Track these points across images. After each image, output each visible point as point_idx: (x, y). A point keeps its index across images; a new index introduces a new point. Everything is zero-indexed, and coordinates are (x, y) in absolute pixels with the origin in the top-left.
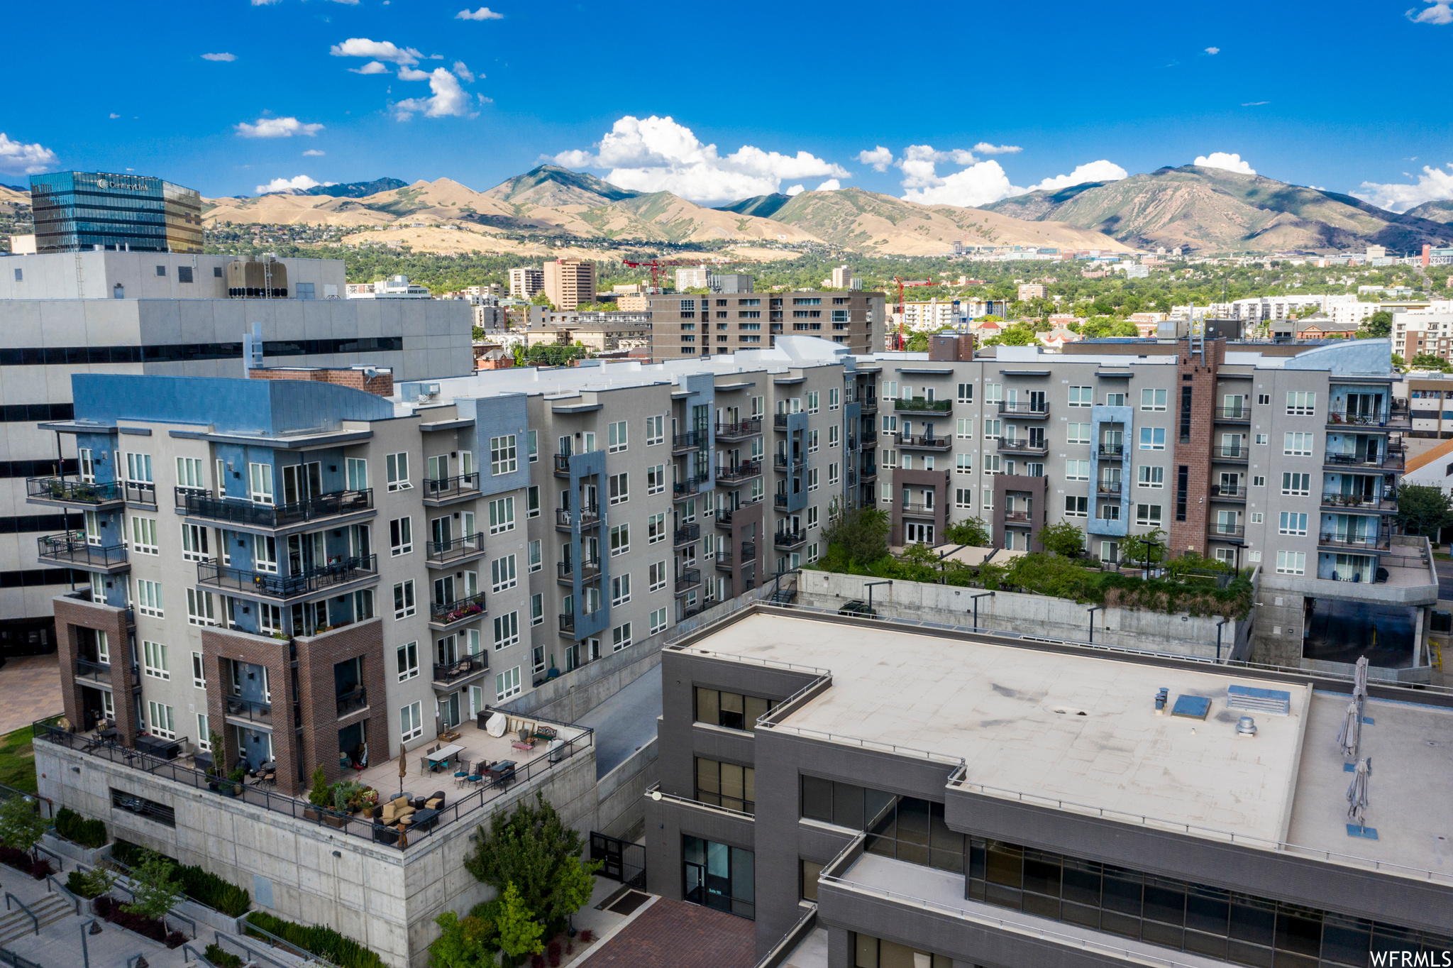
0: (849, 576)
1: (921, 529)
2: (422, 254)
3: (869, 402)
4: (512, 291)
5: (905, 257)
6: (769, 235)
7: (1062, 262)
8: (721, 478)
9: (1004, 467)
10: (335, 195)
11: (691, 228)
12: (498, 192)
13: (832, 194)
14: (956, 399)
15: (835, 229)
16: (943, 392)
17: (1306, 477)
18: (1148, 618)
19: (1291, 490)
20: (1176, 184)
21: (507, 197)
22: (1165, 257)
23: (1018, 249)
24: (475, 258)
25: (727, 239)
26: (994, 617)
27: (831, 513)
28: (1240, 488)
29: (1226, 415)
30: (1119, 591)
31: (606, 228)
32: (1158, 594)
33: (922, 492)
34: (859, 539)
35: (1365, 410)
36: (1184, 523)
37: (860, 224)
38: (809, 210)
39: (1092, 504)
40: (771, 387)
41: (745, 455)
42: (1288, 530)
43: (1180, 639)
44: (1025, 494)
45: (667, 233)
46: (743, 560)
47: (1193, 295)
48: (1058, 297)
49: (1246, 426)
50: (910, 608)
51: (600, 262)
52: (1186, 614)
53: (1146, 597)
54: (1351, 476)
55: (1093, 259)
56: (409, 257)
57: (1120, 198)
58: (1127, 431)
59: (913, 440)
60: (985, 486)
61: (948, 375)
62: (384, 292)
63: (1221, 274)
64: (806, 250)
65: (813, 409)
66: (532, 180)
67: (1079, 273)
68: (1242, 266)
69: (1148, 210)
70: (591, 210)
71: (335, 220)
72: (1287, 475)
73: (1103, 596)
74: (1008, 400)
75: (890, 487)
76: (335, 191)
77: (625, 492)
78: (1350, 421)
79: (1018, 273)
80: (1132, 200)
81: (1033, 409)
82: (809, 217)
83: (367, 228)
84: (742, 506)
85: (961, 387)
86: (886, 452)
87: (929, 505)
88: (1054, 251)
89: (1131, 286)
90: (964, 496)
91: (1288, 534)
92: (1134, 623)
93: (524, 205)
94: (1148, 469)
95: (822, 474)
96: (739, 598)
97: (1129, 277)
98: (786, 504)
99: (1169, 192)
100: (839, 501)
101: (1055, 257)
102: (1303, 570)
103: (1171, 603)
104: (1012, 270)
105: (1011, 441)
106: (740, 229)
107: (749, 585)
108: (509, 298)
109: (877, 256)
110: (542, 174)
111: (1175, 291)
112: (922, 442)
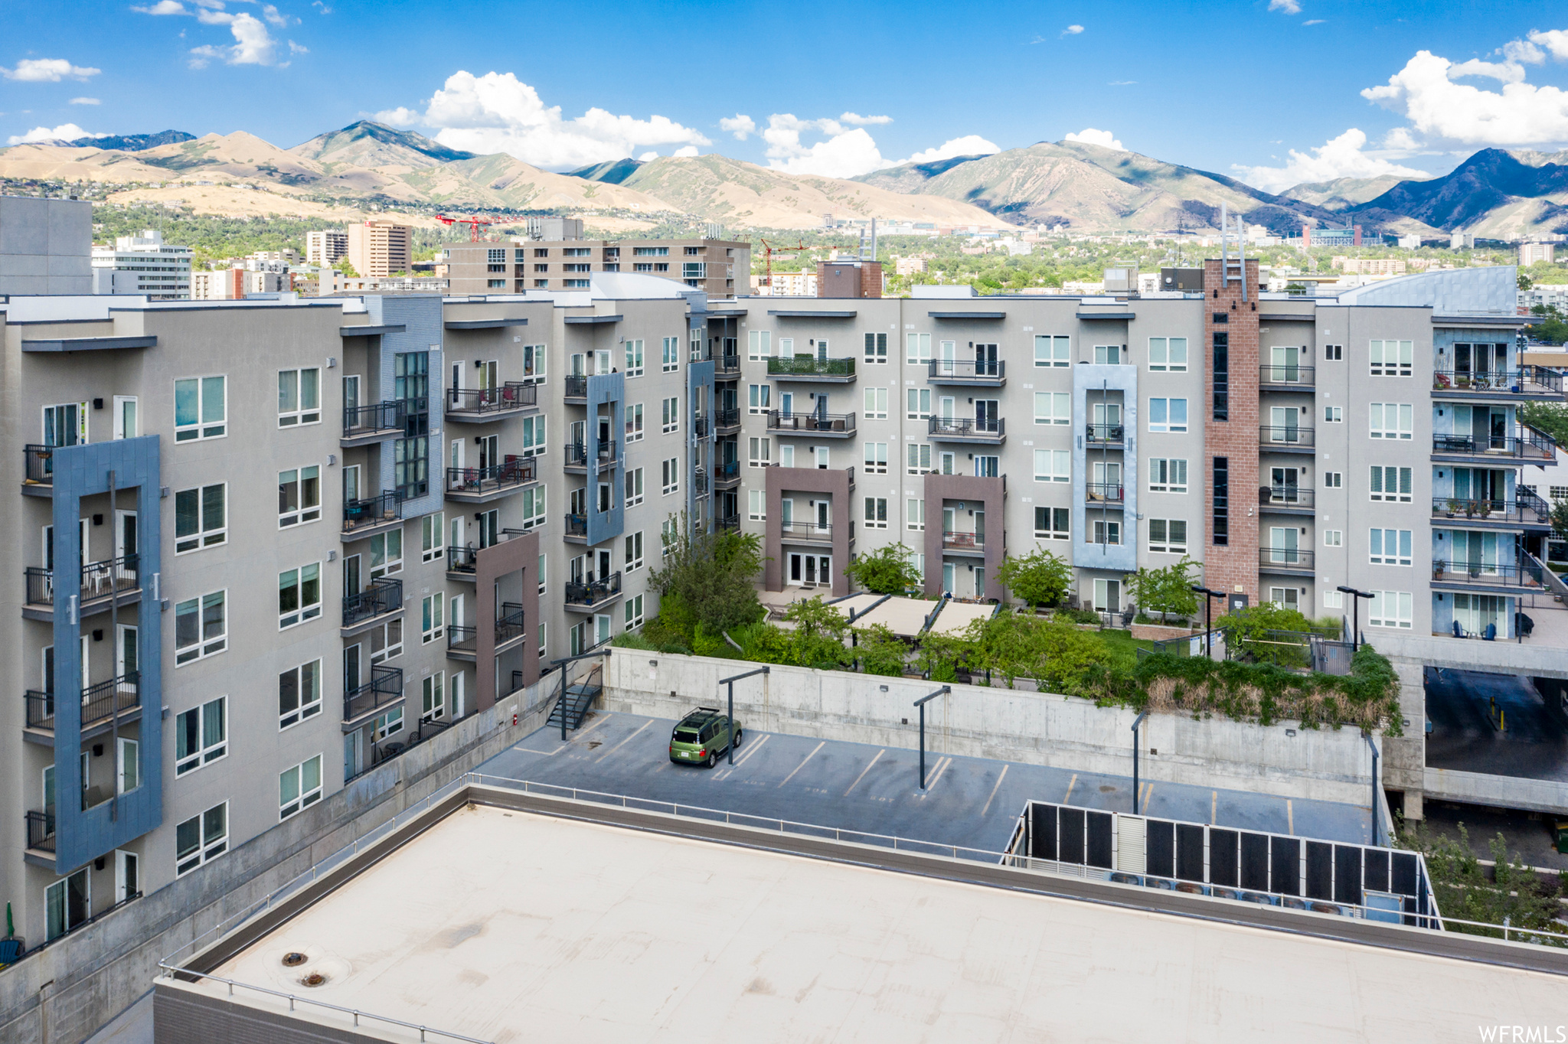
0: (694, 658)
1: (810, 561)
2: (207, 217)
3: (728, 364)
4: (310, 257)
5: (771, 230)
6: (619, 203)
7: (940, 237)
8: (460, 489)
9: (937, 463)
10: (106, 148)
11: (532, 194)
12: (306, 149)
13: (690, 160)
14: (861, 357)
15: (694, 198)
16: (841, 345)
17: (1406, 472)
18: (1222, 731)
19: (1384, 494)
20: (1053, 159)
21: (317, 155)
22: (1046, 235)
23: (892, 223)
24: (272, 222)
25: (573, 207)
26: (949, 732)
27: (666, 543)
28: (1303, 491)
29: (1276, 378)
30: (1173, 684)
31: (432, 192)
32: (1244, 688)
33: (812, 504)
34: (709, 591)
35: (1483, 368)
36: (1224, 549)
37: (721, 194)
38: (665, 177)
39: (1078, 519)
40: (560, 329)
41: (510, 444)
42: (1383, 556)
43: (1284, 771)
44: (976, 505)
45: (504, 199)
46: (499, 639)
47: (1081, 272)
48: (939, 273)
49: (1308, 395)
50: (800, 716)
51: (423, 230)
52: (1295, 724)
53: (1220, 695)
54: (1467, 470)
55: (972, 235)
56: (189, 219)
57: (997, 173)
58: (1130, 402)
59: (796, 421)
60: (909, 493)
61: (848, 319)
62: (129, 250)
63: (1106, 251)
64: (661, 220)
65: (635, 369)
66: (346, 137)
67: (958, 249)
68: (1126, 244)
69: (1027, 186)
70: (416, 172)
71: (100, 176)
72: (1377, 471)
73: (1144, 694)
74: (942, 358)
75: (761, 497)
76: (106, 144)
77: (219, 524)
78: (1462, 384)
79: (894, 249)
80: (1009, 175)
81: (980, 369)
82: (665, 185)
83: (140, 185)
84: (502, 538)
85: (869, 338)
86: (754, 440)
87: (823, 524)
88: (931, 226)
89: (1015, 263)
90: (878, 509)
91: (1383, 562)
92: (1200, 741)
93: (336, 164)
94: (1163, 463)
95: (651, 479)
96: (490, 712)
97: (1012, 254)
98: (584, 532)
99: (1047, 167)
100: (680, 522)
101: (932, 233)
102: (1410, 620)
103: (1266, 704)
104: (887, 245)
105: (947, 421)
106: (587, 196)
107: (516, 681)
108: (303, 265)
109: (741, 228)
110: (359, 130)
111: (1061, 269)
112: (811, 424)
